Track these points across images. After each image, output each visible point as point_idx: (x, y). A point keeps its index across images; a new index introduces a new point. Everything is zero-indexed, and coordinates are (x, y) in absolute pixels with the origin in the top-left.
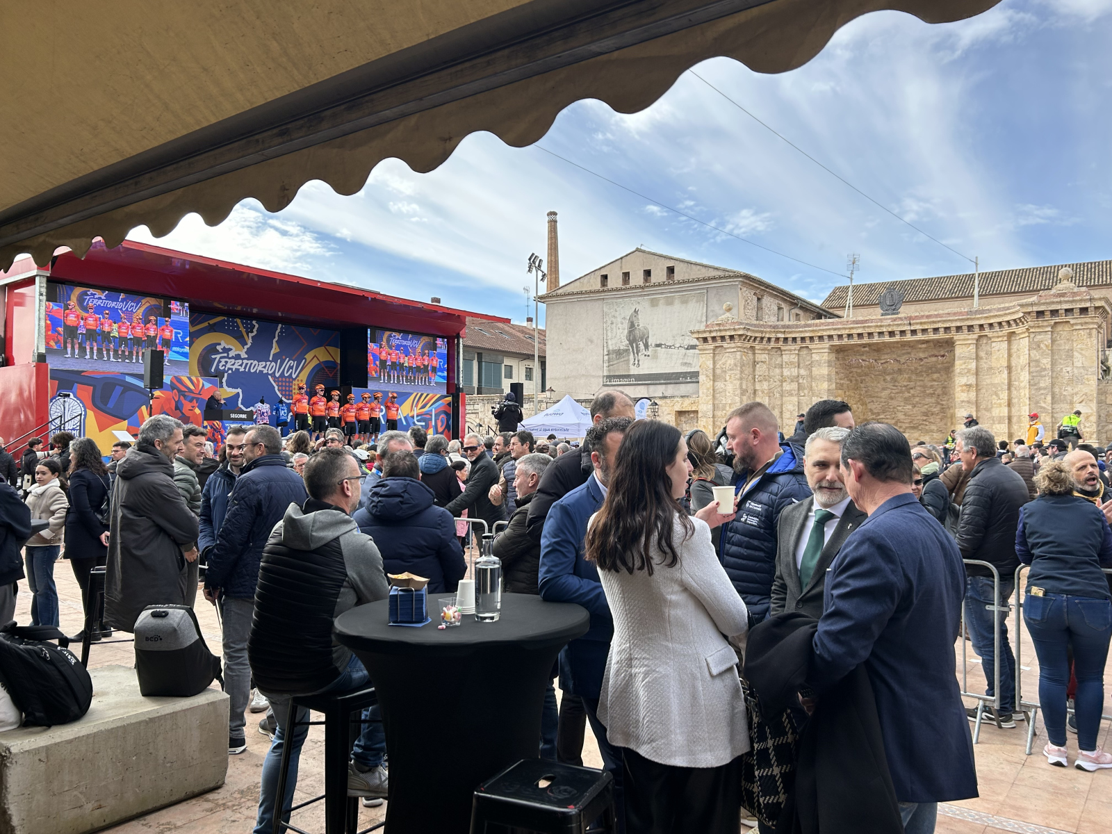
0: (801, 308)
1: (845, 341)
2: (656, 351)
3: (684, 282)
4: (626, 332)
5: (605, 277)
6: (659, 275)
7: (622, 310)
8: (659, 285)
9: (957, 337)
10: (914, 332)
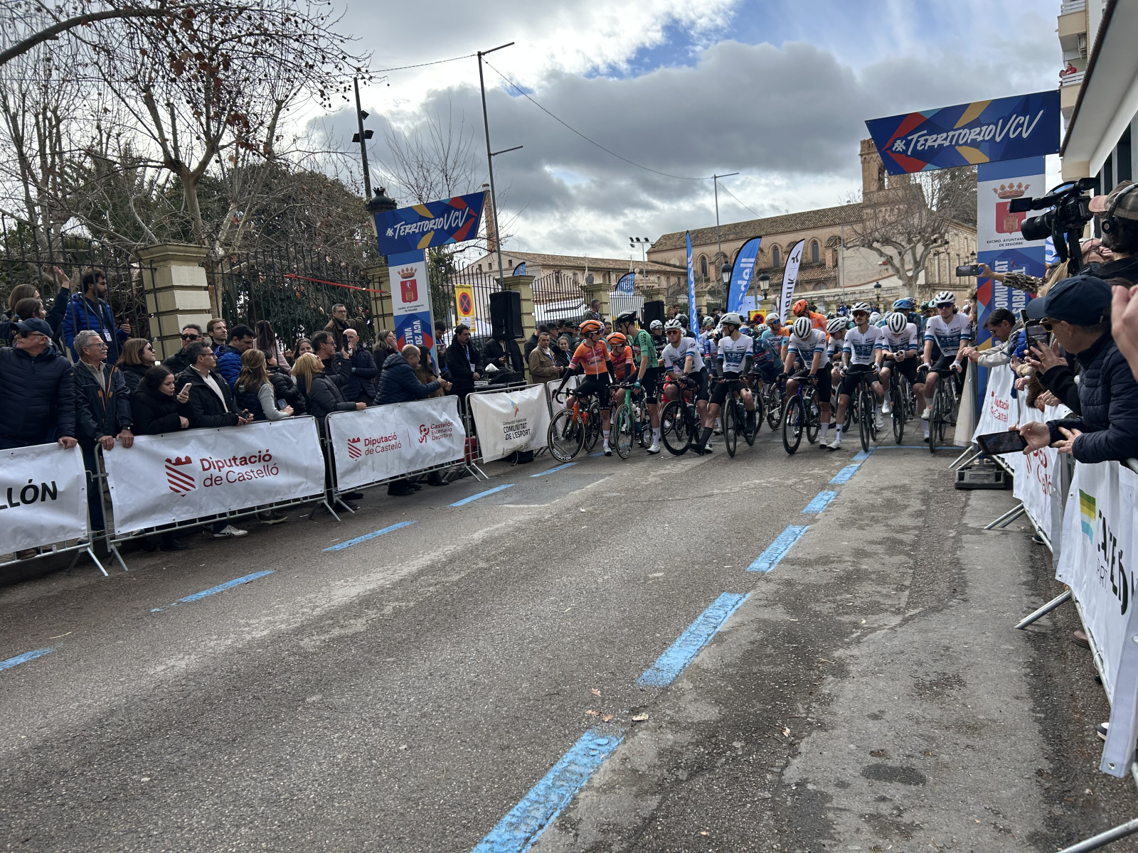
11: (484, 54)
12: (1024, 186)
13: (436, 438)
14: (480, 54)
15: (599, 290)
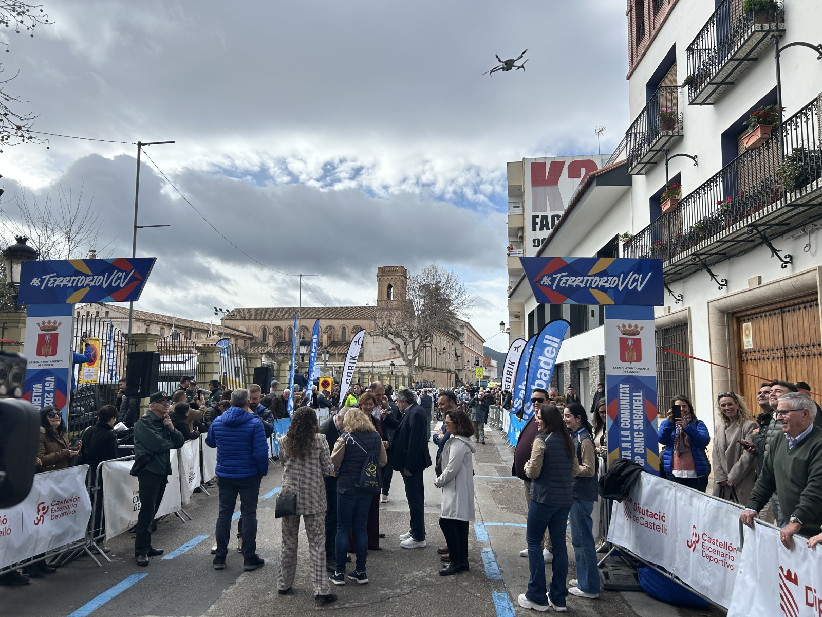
11: (144, 145)
12: (639, 327)
13: (56, 517)
14: (140, 144)
15: (213, 352)
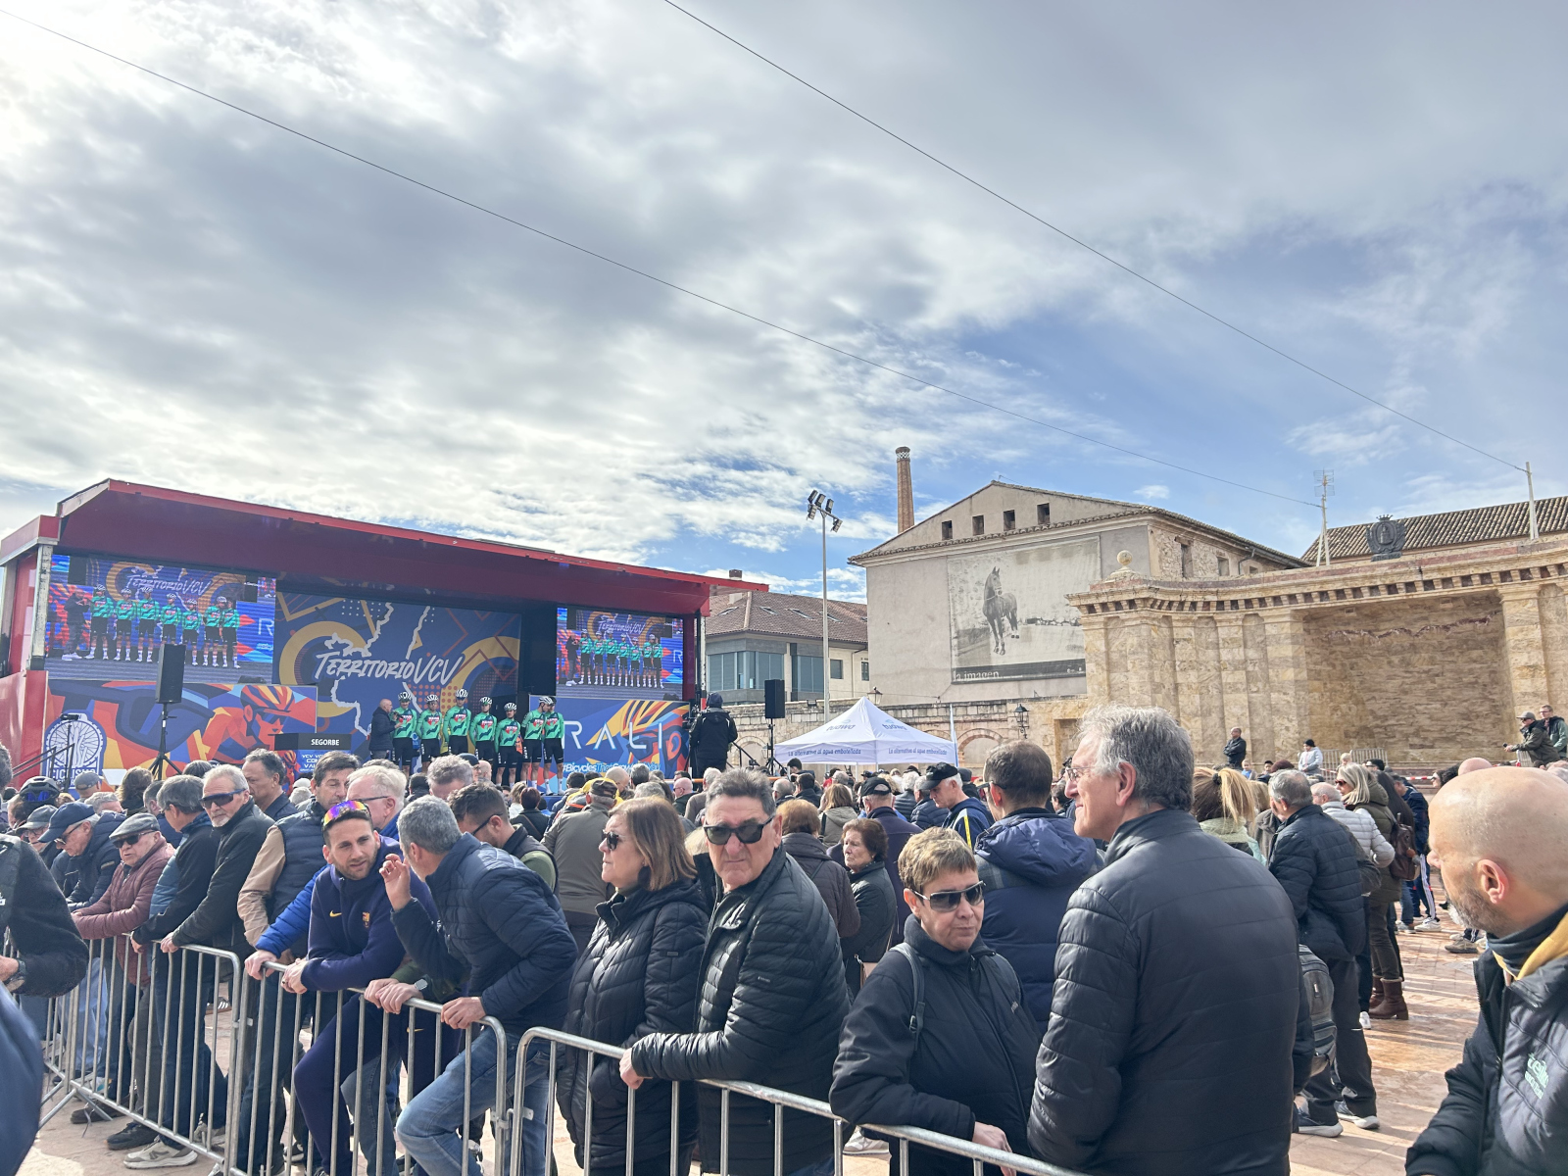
0: (1258, 558)
1: (1317, 603)
2: (1028, 630)
3: (1064, 525)
4: (982, 602)
5: (948, 525)
6: (1027, 518)
7: (976, 572)
8: (1027, 532)
9: (1506, 590)
10: (1429, 584)
